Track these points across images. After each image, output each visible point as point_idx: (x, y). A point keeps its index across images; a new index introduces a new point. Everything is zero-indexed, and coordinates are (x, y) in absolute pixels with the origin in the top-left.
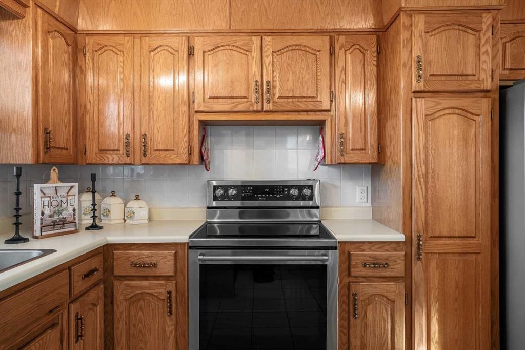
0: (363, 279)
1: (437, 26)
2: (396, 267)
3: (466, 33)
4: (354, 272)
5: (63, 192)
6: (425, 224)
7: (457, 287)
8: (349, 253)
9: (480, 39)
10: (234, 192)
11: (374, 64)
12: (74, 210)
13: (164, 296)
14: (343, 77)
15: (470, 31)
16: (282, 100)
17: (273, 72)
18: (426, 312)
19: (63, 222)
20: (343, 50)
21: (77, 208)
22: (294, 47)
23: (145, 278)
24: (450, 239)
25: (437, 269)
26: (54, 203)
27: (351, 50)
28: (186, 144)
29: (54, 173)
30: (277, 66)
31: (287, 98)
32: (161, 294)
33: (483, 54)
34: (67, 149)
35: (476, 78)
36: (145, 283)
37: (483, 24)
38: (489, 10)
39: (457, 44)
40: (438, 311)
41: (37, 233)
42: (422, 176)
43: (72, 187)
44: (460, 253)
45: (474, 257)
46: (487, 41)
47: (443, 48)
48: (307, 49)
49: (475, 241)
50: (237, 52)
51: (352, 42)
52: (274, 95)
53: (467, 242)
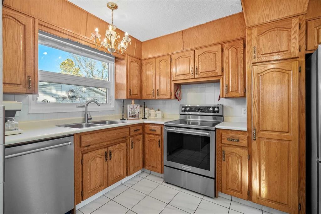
0: (228, 146)
1: (264, 31)
2: (243, 142)
3: (282, 31)
4: (223, 142)
5: (135, 107)
6: (258, 124)
7: (276, 156)
8: (221, 134)
9: (291, 32)
10: (188, 109)
11: (242, 53)
12: (138, 113)
13: (158, 141)
14: (227, 61)
15: (284, 29)
16: (202, 73)
17: (199, 63)
18: (259, 165)
19: (135, 116)
20: (227, 49)
21: (139, 112)
22: (207, 52)
23: (153, 134)
24: (272, 132)
25: (265, 145)
26: (133, 110)
27: (231, 49)
28: (170, 92)
29: (133, 101)
30: (200, 61)
31: (204, 72)
32: (157, 140)
33: (293, 39)
34: (137, 95)
35: (289, 52)
36: (153, 136)
37: (292, 24)
38: (297, 16)
39: (276, 37)
40: (265, 166)
41: (128, 119)
42: (256, 101)
43: (138, 106)
44: (279, 140)
45: (287, 142)
46: (295, 32)
47: (268, 40)
48: (212, 52)
49: (288, 134)
50: (186, 58)
51: (231, 45)
52: (199, 72)
53: (284, 134)
